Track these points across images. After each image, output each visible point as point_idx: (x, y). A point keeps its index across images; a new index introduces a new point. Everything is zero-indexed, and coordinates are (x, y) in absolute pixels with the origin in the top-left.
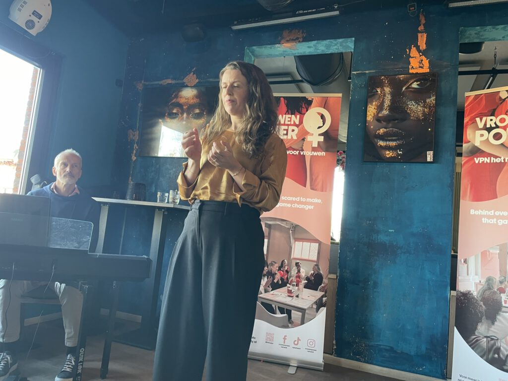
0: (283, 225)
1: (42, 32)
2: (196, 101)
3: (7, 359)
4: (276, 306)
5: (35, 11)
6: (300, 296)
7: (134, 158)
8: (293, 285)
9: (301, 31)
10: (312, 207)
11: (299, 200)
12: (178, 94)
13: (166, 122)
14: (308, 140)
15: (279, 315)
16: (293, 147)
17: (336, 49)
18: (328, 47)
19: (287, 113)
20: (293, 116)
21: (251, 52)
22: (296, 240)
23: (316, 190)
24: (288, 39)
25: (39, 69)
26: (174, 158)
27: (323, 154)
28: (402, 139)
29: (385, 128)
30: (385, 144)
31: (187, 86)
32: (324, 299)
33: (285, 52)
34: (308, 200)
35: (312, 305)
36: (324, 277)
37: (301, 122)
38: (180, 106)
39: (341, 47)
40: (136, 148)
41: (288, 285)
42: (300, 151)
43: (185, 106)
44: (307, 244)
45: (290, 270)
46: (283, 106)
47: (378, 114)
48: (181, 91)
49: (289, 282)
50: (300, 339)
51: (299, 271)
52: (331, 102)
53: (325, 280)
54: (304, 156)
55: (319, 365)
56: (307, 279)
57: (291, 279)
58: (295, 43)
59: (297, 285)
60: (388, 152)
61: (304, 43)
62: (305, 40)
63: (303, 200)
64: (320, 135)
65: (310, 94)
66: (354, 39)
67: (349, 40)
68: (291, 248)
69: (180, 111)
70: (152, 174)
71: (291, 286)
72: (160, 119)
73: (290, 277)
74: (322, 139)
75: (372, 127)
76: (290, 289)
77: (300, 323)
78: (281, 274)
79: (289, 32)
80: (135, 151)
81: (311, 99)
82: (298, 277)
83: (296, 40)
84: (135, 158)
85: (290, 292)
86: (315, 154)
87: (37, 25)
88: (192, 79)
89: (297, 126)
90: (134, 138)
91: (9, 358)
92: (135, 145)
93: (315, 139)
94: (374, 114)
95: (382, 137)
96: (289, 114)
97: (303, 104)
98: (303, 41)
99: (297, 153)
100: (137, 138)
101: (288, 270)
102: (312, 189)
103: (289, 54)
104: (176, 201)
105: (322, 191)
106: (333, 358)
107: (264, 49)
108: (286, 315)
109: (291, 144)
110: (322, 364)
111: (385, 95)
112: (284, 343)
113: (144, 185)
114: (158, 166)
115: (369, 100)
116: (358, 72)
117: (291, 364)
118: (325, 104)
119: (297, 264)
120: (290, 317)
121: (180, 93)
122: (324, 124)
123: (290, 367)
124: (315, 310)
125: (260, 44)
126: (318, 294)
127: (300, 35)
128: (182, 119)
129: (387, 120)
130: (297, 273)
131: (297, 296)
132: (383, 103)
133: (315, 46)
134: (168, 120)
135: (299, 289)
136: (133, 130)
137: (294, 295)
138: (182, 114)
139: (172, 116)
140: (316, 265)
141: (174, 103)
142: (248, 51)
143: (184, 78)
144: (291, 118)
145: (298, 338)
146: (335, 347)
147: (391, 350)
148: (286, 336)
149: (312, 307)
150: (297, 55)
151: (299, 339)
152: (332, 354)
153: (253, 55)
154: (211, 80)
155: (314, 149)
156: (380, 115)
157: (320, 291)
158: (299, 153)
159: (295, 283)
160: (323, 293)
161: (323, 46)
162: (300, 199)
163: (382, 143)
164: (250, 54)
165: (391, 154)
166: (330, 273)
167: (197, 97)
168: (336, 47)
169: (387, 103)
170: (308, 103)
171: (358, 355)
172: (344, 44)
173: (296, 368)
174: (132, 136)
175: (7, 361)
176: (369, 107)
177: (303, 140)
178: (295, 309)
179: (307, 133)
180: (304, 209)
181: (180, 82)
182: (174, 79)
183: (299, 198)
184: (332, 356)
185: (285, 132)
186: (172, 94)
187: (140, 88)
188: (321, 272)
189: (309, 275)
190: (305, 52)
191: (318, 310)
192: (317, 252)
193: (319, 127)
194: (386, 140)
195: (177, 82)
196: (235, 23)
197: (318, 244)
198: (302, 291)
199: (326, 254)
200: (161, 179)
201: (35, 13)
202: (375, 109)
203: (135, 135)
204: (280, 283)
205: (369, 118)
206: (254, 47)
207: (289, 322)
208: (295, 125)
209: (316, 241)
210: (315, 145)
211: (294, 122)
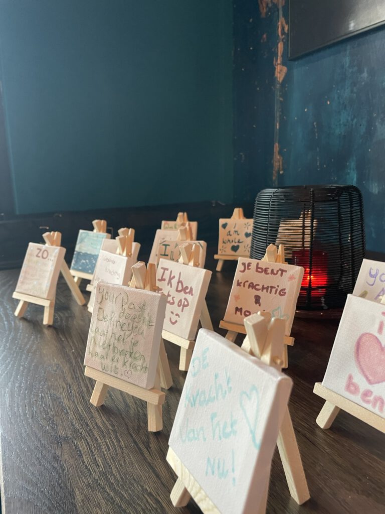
7: (280, 72)
70: (344, 117)
80: (280, 46)
84: (285, 69)
92: (281, 21)
114: (365, 75)
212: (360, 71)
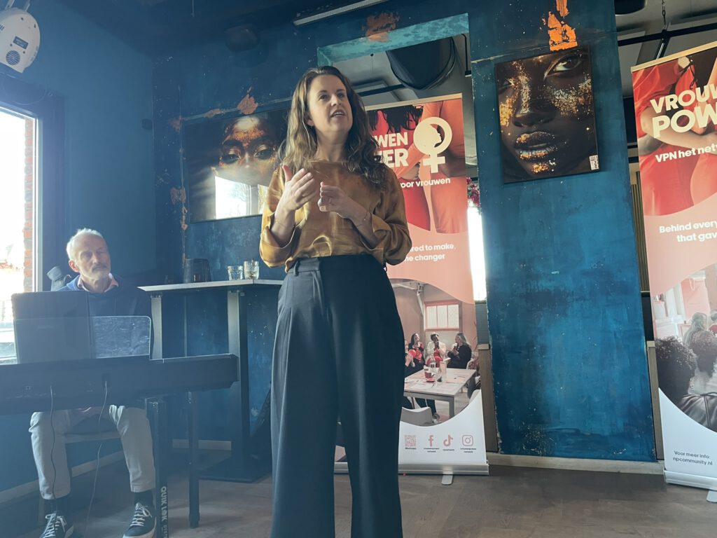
0: (406, 287)
1: (31, 65)
2: (259, 133)
3: (59, 521)
4: (412, 398)
5: (16, 38)
6: (443, 379)
8: (432, 366)
9: (392, 14)
10: (442, 257)
11: (423, 250)
12: (232, 128)
13: (222, 169)
14: (424, 165)
15: (418, 410)
16: (405, 177)
17: (444, 32)
18: (433, 31)
19: (390, 131)
20: (399, 134)
21: (326, 55)
22: (427, 304)
23: (444, 232)
24: (375, 28)
25: (34, 119)
26: (241, 218)
27: (448, 180)
28: (552, 145)
29: (528, 133)
30: (530, 155)
31: (243, 115)
32: (477, 378)
33: (374, 47)
34: (436, 247)
35: (462, 389)
36: (473, 349)
37: (411, 140)
38: (237, 144)
39: (451, 29)
40: (185, 212)
41: (425, 367)
42: (415, 181)
43: (245, 143)
44: (442, 309)
45: (425, 347)
46: (382, 122)
47: (515, 115)
48: (236, 123)
49: (426, 363)
50: (452, 437)
51: (437, 346)
52: (448, 108)
53: (474, 353)
54: (421, 188)
55: (483, 468)
56: (450, 354)
57: (428, 358)
58: (386, 33)
59: (437, 365)
60: (535, 166)
61: (398, 31)
62: (400, 25)
63: (429, 248)
64: (440, 155)
65: (416, 102)
66: (467, 14)
67: (461, 17)
68: (422, 316)
69: (239, 151)
70: (214, 245)
71: (429, 368)
72: (213, 166)
73: (426, 356)
74: (442, 160)
75: (509, 134)
76: (428, 372)
77: (448, 415)
78: (412, 352)
79: (375, 18)
80: (184, 217)
81: (420, 107)
82: (437, 354)
83: (386, 27)
84: (186, 226)
85: (428, 375)
86: (437, 182)
87: (22, 57)
88: (249, 103)
89: (406, 147)
90: (180, 199)
91: (61, 519)
92: (184, 208)
93: (434, 162)
94: (510, 115)
95: (526, 146)
96: (392, 132)
97: (411, 116)
98: (396, 28)
99: (411, 185)
100: (184, 198)
101: (423, 347)
102: (439, 231)
103: (379, 49)
104: (254, 275)
105: (453, 232)
106: (500, 456)
107: (343, 46)
108: (427, 408)
109: (402, 173)
110: (486, 466)
111: (521, 88)
112: (431, 445)
113: (206, 260)
114: (220, 232)
115: (500, 97)
116: (479, 60)
117: (445, 473)
118: (440, 111)
119: (433, 337)
120: (434, 410)
121: (236, 126)
122: (442, 139)
123: (444, 476)
124: (466, 395)
125: (337, 40)
126: (468, 373)
127: (391, 20)
128: (244, 163)
129: (529, 121)
130: (435, 349)
131: (440, 380)
132: (520, 97)
133: (414, 32)
134: (225, 166)
135: (440, 370)
136: (177, 189)
137: (435, 379)
138: (243, 154)
139: (229, 160)
140: (459, 334)
141: (228, 141)
142: (321, 53)
143: (237, 104)
144: (396, 138)
145: (449, 436)
146: (501, 442)
147: (577, 433)
148: (431, 436)
149: (462, 392)
150: (391, 48)
151: (450, 438)
152: (497, 452)
153: (328, 57)
154: (276, 101)
155: (434, 176)
156: (518, 116)
157: (470, 367)
158: (415, 185)
159: (435, 364)
160: (474, 371)
161: (425, 30)
162: (425, 248)
163: (526, 155)
164: (325, 57)
165: (541, 167)
166: (479, 343)
167: (260, 127)
168: (443, 30)
169: (526, 97)
170: (417, 113)
171: (533, 448)
172: (455, 24)
173: (452, 476)
174: (176, 196)
175: (60, 524)
176: (502, 107)
177: (418, 165)
178: (439, 397)
179: (421, 155)
180: (432, 261)
181: (233, 110)
182: (223, 107)
183: (423, 247)
184: (498, 455)
185: (391, 158)
186: (225, 129)
187: (177, 128)
188: (468, 343)
189: (452, 350)
190: (401, 43)
191: (470, 394)
192: (458, 316)
193: (437, 145)
194: (532, 150)
195: (228, 111)
196: (298, 15)
197: (457, 306)
198: (446, 372)
199: (471, 318)
200: (227, 250)
201: (17, 40)
202: (509, 108)
203: (180, 195)
204: (414, 365)
205: (504, 122)
206: (330, 47)
207: (433, 417)
208: (403, 146)
209: (454, 301)
210: (435, 170)
211: (401, 142)
212: (218, 231)
